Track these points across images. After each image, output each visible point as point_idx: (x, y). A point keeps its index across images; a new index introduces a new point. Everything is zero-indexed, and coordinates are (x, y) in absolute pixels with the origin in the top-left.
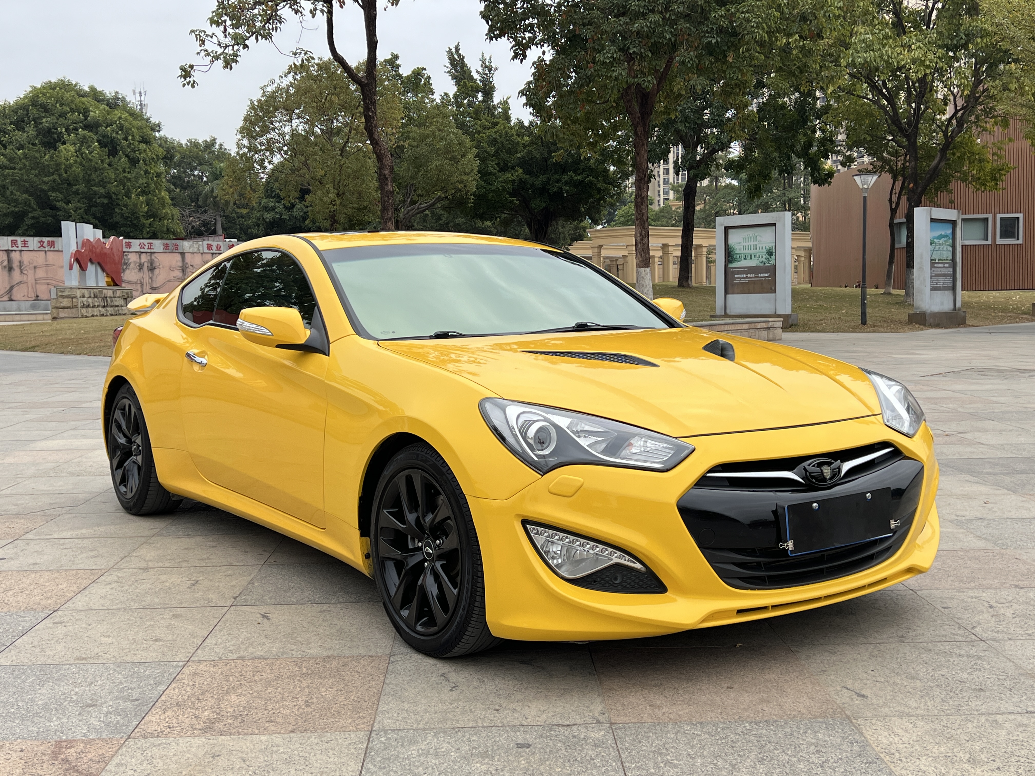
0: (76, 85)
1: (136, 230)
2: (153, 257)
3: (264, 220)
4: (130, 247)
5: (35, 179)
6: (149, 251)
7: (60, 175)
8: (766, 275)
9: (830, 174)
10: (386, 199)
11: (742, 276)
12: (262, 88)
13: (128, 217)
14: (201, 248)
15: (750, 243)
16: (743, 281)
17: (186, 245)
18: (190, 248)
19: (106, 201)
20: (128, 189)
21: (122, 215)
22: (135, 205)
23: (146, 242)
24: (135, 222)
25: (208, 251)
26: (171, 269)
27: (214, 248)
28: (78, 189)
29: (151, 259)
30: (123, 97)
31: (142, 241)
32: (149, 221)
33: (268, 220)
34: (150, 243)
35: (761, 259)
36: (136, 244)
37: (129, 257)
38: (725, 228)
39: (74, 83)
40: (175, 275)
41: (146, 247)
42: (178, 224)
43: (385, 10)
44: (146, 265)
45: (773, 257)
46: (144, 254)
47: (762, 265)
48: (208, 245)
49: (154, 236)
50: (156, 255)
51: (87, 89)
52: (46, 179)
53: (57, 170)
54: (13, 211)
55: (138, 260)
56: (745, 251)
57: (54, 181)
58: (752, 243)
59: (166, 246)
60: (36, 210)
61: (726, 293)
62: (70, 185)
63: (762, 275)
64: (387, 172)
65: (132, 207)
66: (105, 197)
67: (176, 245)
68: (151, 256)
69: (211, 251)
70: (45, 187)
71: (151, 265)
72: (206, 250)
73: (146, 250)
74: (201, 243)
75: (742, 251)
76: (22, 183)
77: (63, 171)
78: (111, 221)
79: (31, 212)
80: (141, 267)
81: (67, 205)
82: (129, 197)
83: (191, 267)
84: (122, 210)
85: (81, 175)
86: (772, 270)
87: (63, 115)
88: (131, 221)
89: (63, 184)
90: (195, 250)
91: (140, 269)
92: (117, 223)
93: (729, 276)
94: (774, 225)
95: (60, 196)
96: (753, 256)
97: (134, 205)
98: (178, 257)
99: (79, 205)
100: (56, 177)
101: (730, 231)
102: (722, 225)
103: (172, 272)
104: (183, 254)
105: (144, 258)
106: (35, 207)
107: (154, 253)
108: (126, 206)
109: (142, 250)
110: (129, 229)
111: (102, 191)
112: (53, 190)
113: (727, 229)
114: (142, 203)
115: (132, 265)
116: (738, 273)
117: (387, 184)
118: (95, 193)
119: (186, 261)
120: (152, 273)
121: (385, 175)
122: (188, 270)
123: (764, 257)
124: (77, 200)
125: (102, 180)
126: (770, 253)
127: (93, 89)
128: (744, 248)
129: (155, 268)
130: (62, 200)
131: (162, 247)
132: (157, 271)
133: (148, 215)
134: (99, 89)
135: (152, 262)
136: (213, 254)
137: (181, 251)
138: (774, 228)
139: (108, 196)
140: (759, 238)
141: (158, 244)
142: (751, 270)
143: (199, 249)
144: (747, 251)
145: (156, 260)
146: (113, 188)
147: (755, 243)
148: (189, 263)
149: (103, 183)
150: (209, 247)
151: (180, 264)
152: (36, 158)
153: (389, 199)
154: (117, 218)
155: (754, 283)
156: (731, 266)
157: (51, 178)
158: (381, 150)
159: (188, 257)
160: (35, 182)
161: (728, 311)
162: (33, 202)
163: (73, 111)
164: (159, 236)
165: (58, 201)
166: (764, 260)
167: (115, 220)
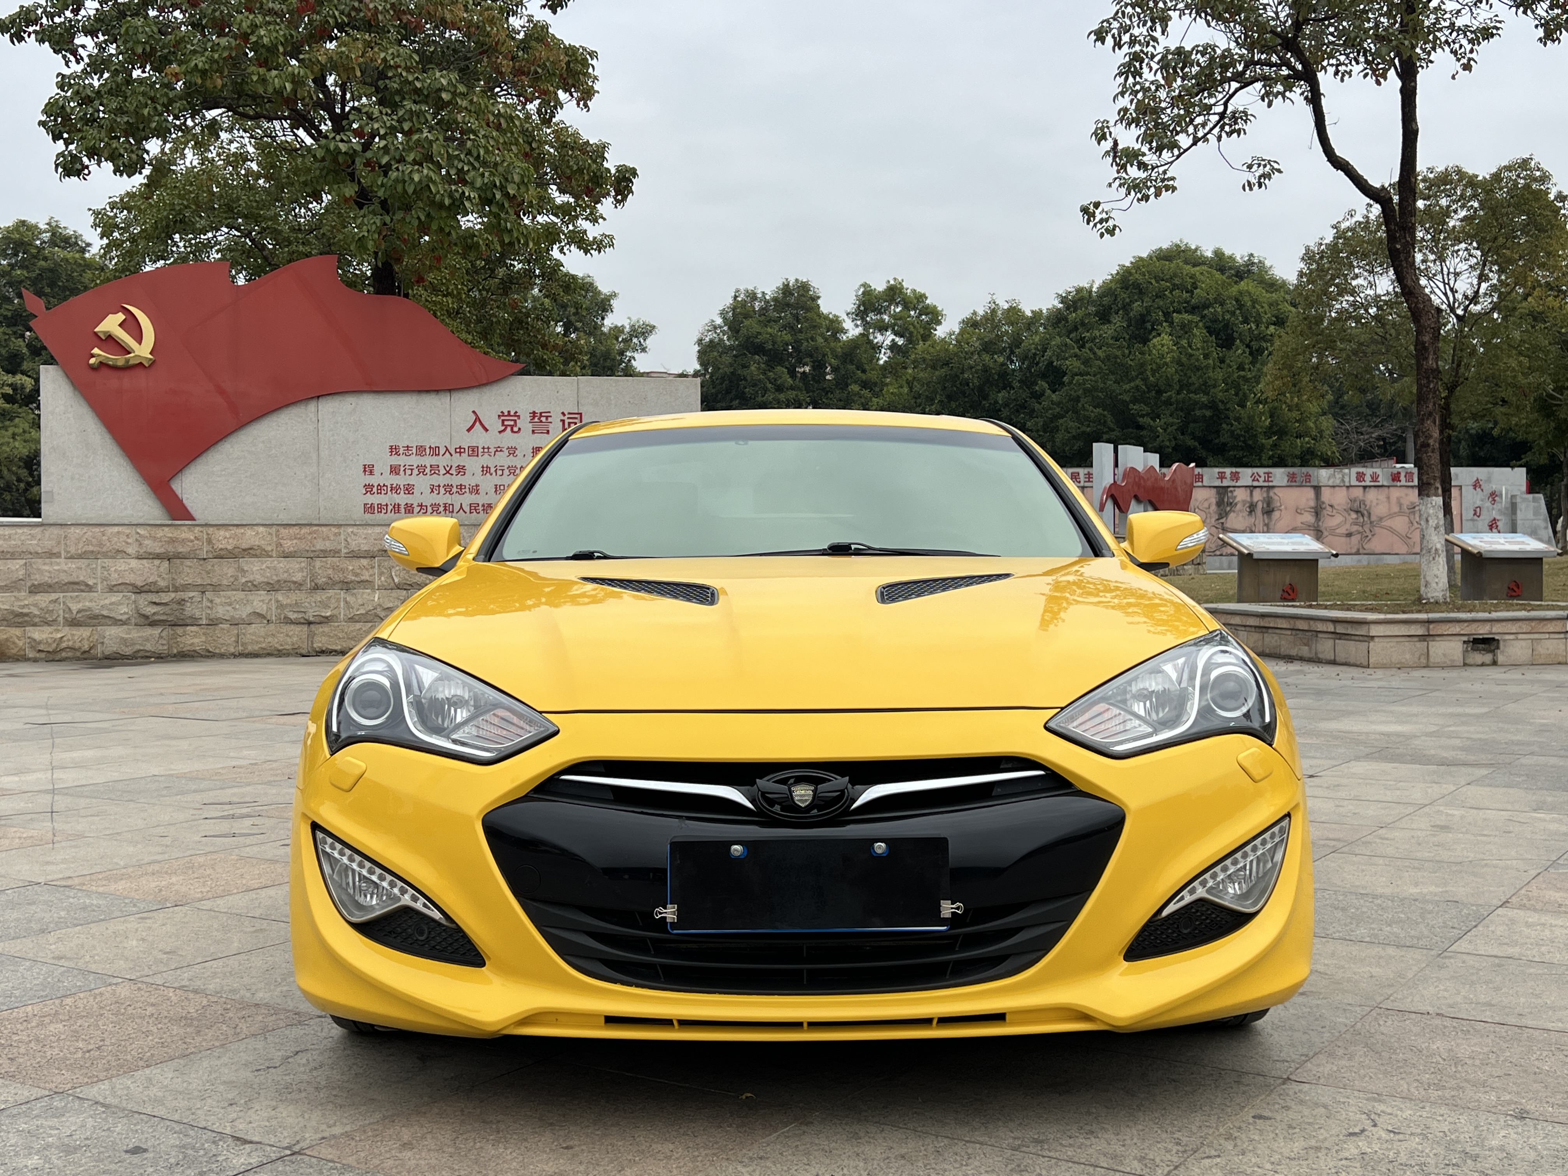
0: (1196, 249)
1: (1251, 454)
2: (1271, 494)
3: (1467, 431)
4: (1237, 479)
5: (1115, 387)
6: (1266, 484)
7: (1145, 380)
10: (1424, 382)
12: (1334, 227)
13: (1239, 436)
14: (1347, 479)
17: (1324, 475)
18: (1329, 479)
19: (1208, 413)
20: (1244, 394)
21: (1232, 432)
22: (1251, 418)
23: (1261, 471)
24: (1250, 442)
25: (1358, 483)
26: (1298, 511)
27: (1368, 478)
28: (1170, 397)
29: (1268, 496)
30: (1260, 262)
31: (1255, 470)
32: (1271, 441)
33: (1472, 431)
34: (1268, 473)
36: (1246, 475)
37: (1235, 494)
39: (1193, 247)
40: (1304, 520)
41: (1261, 479)
42: (1330, 443)
43: (1453, 77)
44: (1260, 505)
46: (1258, 490)
48: (1358, 473)
49: (1280, 463)
50: (1276, 490)
51: (1209, 254)
52: (1127, 387)
53: (1141, 373)
54: (1084, 433)
55: (1249, 499)
57: (1137, 388)
59: (1292, 477)
60: (1114, 430)
62: (1159, 392)
64: (1426, 338)
65: (1246, 420)
66: (1206, 407)
67: (1308, 476)
68: (1268, 492)
69: (1363, 484)
70: (1126, 397)
71: (1268, 505)
72: (1354, 482)
73: (1261, 484)
74: (1347, 471)
76: (1095, 394)
77: (1149, 373)
78: (1217, 441)
79: (1107, 433)
80: (1252, 508)
81: (1154, 420)
82: (1243, 406)
83: (1329, 508)
84: (1232, 425)
85: (1176, 378)
87: (1160, 295)
88: (1244, 442)
89: (1149, 391)
90: (1338, 482)
91: (1251, 512)
92: (1224, 444)
95: (1146, 409)
97: (1249, 417)
98: (1310, 493)
99: (1171, 420)
100: (1138, 382)
103: (1299, 516)
104: (1317, 489)
105: (1258, 495)
106: (1112, 425)
107: (1273, 487)
108: (1238, 419)
109: (1256, 484)
110: (1241, 453)
111: (1204, 399)
112: (1135, 401)
114: (1262, 413)
115: (1239, 506)
117: (1427, 359)
118: (1196, 403)
119: (1323, 499)
120: (1270, 518)
121: (1423, 343)
122: (1325, 512)
124: (1168, 413)
125: (1205, 383)
127: (1218, 253)
129: (1273, 510)
130: (1148, 415)
131: (1286, 479)
132: (1276, 515)
133: (1269, 432)
134: (1228, 252)
135: (1269, 502)
136: (1365, 487)
137: (1315, 484)
139: (1213, 405)
141: (1279, 475)
143: (1343, 481)
145: (1276, 498)
146: (1219, 393)
148: (1327, 502)
149: (1205, 387)
150: (1360, 477)
151: (1312, 503)
152: (1116, 357)
153: (1429, 382)
154: (1225, 438)
157: (1132, 384)
158: (1416, 303)
159: (1326, 494)
160: (1114, 391)
162: (1110, 419)
163: (1175, 287)
164: (1290, 462)
165: (1143, 416)
167: (1222, 440)
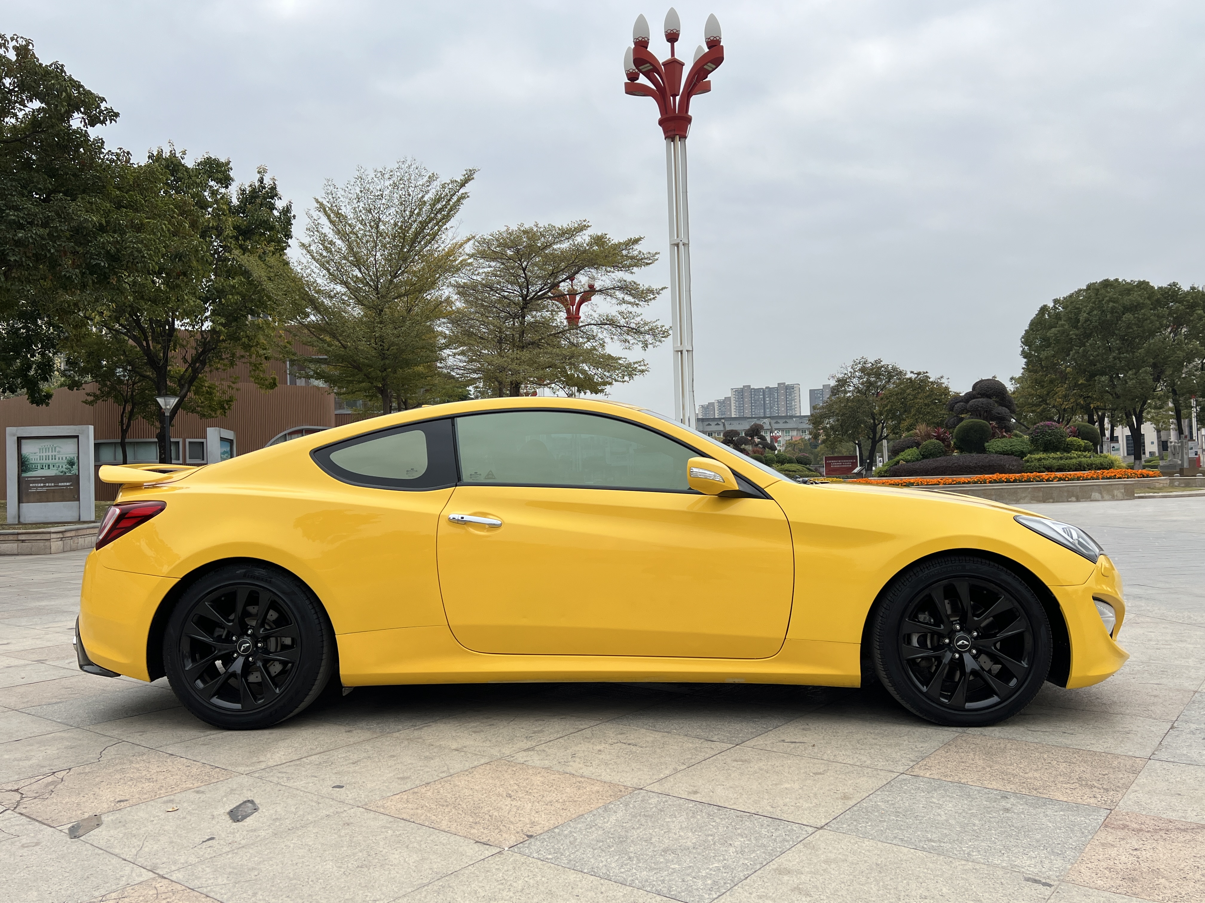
8: (68, 484)
9: (49, 396)
11: (39, 485)
15: (47, 454)
16: (39, 490)
35: (61, 469)
38: (18, 438)
45: (75, 467)
47: (62, 474)
56: (41, 461)
58: (50, 454)
61: (20, 501)
63: (62, 484)
75: (39, 461)
86: (76, 480)
93: (24, 486)
94: (77, 437)
96: (51, 466)
101: (23, 441)
102: (14, 435)
113: (19, 439)
116: (34, 482)
123: (64, 467)
126: (71, 463)
128: (41, 458)
138: (76, 440)
140: (57, 449)
142: (48, 479)
144: (44, 461)
147: (54, 453)
155: (54, 492)
156: (24, 475)
161: (22, 520)
166: (64, 470)
